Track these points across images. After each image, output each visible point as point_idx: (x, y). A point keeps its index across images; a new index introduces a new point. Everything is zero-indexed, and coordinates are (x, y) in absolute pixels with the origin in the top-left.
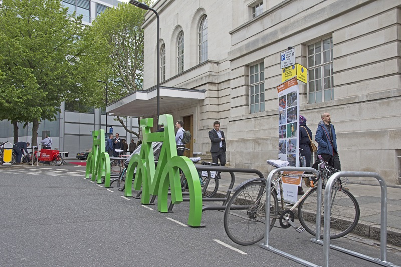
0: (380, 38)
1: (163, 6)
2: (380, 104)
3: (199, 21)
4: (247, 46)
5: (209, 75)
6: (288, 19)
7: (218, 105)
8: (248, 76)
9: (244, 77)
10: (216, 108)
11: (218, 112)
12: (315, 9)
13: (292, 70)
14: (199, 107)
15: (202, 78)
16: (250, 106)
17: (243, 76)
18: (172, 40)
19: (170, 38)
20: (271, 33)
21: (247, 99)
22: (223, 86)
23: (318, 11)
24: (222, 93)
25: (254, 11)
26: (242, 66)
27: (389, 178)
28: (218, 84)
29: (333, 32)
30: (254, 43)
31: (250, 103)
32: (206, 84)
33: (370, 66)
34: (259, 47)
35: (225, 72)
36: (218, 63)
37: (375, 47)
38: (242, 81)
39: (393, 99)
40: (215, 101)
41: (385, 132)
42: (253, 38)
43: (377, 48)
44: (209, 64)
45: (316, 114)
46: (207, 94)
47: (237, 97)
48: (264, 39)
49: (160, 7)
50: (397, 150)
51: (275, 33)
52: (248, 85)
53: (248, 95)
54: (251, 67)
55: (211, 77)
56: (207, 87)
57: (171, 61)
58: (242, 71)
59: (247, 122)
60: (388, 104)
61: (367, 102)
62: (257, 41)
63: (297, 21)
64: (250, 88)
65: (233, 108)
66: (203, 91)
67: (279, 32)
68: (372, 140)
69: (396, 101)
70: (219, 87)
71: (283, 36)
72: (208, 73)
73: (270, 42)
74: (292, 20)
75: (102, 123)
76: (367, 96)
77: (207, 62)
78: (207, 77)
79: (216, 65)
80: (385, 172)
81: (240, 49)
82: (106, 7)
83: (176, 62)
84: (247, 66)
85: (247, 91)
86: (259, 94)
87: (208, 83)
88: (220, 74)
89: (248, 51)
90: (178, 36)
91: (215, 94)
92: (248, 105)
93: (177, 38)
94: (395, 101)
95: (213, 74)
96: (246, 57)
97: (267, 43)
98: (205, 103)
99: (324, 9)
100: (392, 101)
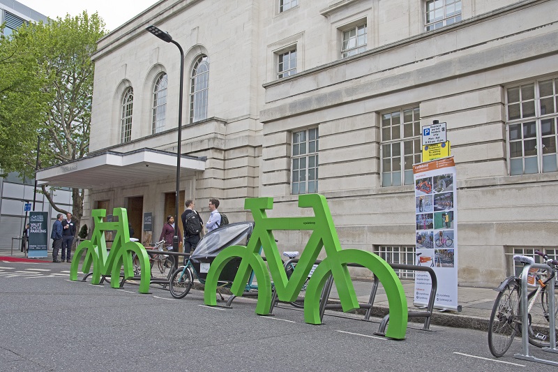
0: (482, 116)
1: (134, 34)
2: (483, 192)
3: (193, 62)
4: (293, 106)
5: (215, 138)
6: (356, 78)
7: (224, 179)
8: (290, 144)
9: (285, 146)
10: (220, 184)
11: (224, 189)
12: (396, 72)
13: (441, 148)
14: (195, 180)
15: (201, 141)
16: (291, 183)
17: (283, 144)
18: (145, 83)
19: (143, 80)
20: (331, 94)
21: (288, 175)
22: (232, 154)
23: (400, 75)
24: (229, 164)
25: (281, 60)
26: (283, 132)
27: (497, 278)
28: (225, 150)
29: (420, 102)
30: (304, 103)
31: (291, 180)
32: (208, 149)
33: (469, 148)
34: (312, 108)
35: (237, 136)
36: (225, 123)
37: (475, 126)
38: (283, 151)
39: (499, 187)
40: (220, 174)
41: (490, 224)
42: (302, 97)
43: (478, 128)
44: (215, 123)
45: (397, 199)
46: (208, 163)
47: (274, 171)
48: (319, 99)
49: (127, 34)
50: (504, 246)
51: (337, 94)
52: (289, 157)
53: (289, 170)
54: (294, 134)
55: (216, 141)
56: (209, 154)
57: (142, 112)
58: (283, 137)
59: (290, 205)
60: (493, 193)
61: (466, 189)
62: (309, 101)
63: (371, 83)
64: (292, 161)
65: (265, 185)
66: (204, 159)
67: (344, 94)
68: (474, 234)
69: (504, 190)
70: (226, 155)
71: (349, 99)
72: (213, 135)
73: (330, 104)
74: (362, 81)
75: (3, 196)
76: (466, 182)
77: (212, 119)
78: (212, 141)
79: (222, 125)
80: (491, 272)
81: (281, 109)
82: (23, 20)
83: (150, 114)
84: (289, 131)
85: (289, 164)
86: (307, 169)
87: (212, 148)
88: (228, 137)
89: (294, 113)
90: (155, 79)
91: (220, 164)
92: (289, 184)
93: (154, 82)
94: (501, 189)
95: (219, 136)
96: (289, 120)
97: (325, 105)
98: (206, 175)
99: (408, 74)
100: (498, 190)
